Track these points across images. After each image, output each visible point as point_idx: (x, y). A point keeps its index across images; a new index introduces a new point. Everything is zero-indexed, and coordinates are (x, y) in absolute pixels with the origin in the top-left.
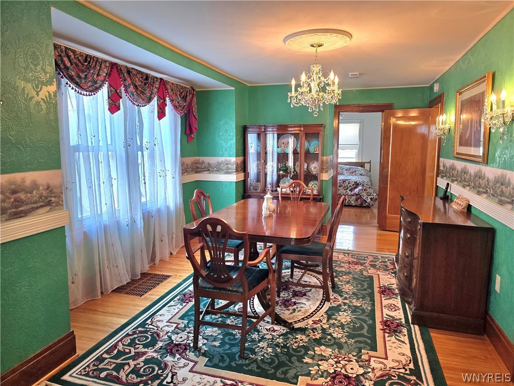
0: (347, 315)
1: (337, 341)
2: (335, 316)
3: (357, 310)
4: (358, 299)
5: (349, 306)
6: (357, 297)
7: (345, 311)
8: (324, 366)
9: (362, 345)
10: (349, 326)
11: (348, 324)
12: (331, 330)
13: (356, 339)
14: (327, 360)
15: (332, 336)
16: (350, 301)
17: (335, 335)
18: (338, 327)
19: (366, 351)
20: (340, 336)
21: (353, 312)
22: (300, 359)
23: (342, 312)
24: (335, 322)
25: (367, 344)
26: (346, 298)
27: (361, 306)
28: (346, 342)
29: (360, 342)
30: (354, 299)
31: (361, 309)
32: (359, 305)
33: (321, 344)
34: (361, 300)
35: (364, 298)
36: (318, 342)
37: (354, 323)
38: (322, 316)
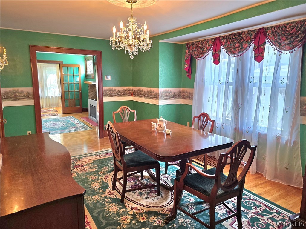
0: (95, 187)
1: (90, 175)
2: (101, 183)
3: (92, 193)
4: (98, 201)
5: (99, 193)
6: (100, 203)
7: (99, 189)
8: (88, 167)
9: (78, 178)
10: (90, 182)
11: (91, 183)
12: (96, 177)
13: (82, 179)
14: (88, 168)
15: (94, 175)
16: (101, 197)
17: (93, 176)
18: (95, 180)
19: (75, 176)
20: (91, 177)
21: (93, 191)
22: (98, 166)
23: (100, 188)
24: (98, 181)
25: (76, 179)
26: (106, 197)
27: (92, 197)
28: (86, 176)
29: (80, 178)
30: (100, 200)
31: (90, 194)
32: (94, 197)
33: (96, 171)
34: (95, 202)
35: (95, 204)
36: (98, 172)
37: (89, 185)
38: (108, 181)
